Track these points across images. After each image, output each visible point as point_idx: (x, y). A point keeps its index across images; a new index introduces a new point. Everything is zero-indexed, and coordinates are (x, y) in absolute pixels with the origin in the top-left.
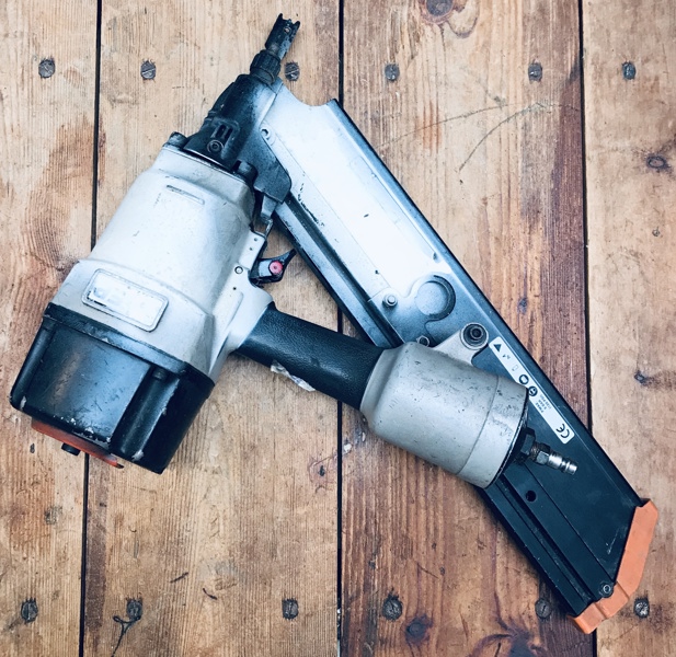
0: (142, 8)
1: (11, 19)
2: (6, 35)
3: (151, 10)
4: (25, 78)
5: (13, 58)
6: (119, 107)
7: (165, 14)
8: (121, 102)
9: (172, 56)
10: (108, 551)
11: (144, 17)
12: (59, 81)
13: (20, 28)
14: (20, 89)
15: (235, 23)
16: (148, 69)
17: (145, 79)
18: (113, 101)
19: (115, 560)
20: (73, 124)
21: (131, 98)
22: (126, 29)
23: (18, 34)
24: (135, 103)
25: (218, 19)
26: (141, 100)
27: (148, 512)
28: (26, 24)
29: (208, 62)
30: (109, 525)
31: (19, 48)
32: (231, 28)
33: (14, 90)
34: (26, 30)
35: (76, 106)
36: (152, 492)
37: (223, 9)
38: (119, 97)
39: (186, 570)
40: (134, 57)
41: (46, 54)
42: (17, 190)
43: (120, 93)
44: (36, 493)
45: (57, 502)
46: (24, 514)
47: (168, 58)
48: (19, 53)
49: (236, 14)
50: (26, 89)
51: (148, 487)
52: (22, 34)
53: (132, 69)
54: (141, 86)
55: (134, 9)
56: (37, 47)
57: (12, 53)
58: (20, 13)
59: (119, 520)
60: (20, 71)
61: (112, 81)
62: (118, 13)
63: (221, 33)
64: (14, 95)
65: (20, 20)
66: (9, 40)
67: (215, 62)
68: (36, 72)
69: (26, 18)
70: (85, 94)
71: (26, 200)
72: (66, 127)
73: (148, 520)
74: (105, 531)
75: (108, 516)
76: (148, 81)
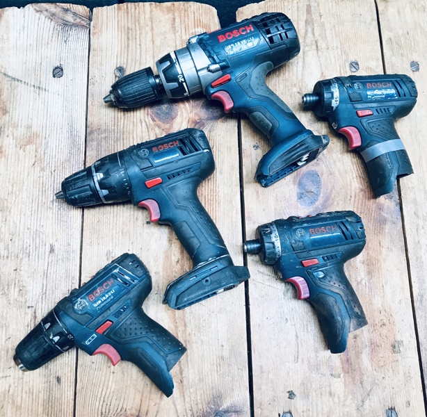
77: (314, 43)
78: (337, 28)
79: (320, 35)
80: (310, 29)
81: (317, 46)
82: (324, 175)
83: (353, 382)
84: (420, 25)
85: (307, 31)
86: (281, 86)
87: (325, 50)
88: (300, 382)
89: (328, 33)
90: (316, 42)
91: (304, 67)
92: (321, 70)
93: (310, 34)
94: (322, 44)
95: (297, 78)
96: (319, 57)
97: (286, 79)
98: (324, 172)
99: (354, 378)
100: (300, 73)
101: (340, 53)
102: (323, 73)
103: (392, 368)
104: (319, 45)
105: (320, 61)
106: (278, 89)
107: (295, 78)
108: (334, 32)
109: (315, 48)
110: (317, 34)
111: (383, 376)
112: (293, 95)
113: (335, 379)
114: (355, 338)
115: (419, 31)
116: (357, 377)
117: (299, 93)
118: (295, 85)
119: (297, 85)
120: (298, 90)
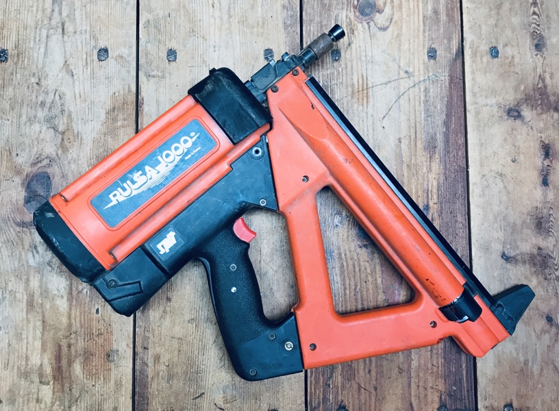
0: (167, 13)
1: (78, 21)
2: (75, 32)
3: (173, 15)
4: (89, 61)
5: (80, 48)
6: (152, 80)
7: (182, 17)
8: (154, 76)
9: (188, 45)
10: (149, 379)
11: (168, 19)
12: (111, 64)
13: (84, 28)
14: (85, 69)
15: (230, 23)
16: (172, 54)
17: (169, 61)
18: (148, 76)
19: (154, 386)
20: (122, 92)
21: (160, 74)
22: (155, 27)
23: (83, 32)
24: (163, 77)
25: (218, 20)
26: (167, 75)
27: (176, 352)
28: (89, 25)
29: (212, 48)
30: (150, 362)
31: (84, 41)
32: (227, 26)
33: (81, 69)
34: (89, 29)
35: (123, 79)
36: (179, 339)
37: (221, 14)
38: (153, 73)
39: (203, 391)
40: (162, 47)
41: (102, 45)
42: (84, 137)
43: (153, 71)
44: (100, 341)
45: (115, 347)
46: (92, 355)
47: (185, 46)
48: (84, 44)
49: (230, 16)
50: (89, 69)
51: (176, 336)
52: (86, 31)
53: (161, 54)
54: (167, 65)
55: (161, 14)
56: (96, 40)
57: (79, 44)
58: (84, 17)
59: (157, 358)
60: (85, 56)
61: (147, 63)
62: (150, 17)
63: (220, 30)
64: (81, 73)
65: (84, 22)
66: (77, 36)
67: (217, 49)
68: (95, 57)
69: (88, 21)
70: (129, 72)
71: (90, 144)
72: (117, 94)
73: (176, 358)
74: (147, 366)
75: (150, 356)
76: (172, 63)
77: (60, 25)
78: (88, 8)
79: (68, 16)
80: (57, 9)
81: (63, 29)
82: (56, 178)
83: (63, 389)
84: (184, 6)
85: (53, 11)
86: (19, 76)
87: (72, 34)
88: (8, 389)
89: (78, 13)
90: (63, 25)
91: (45, 54)
92: (65, 57)
93: (56, 14)
94: (69, 27)
95: (37, 67)
96: (64, 42)
97: (24, 68)
98: (57, 174)
99: (63, 386)
100: (41, 60)
101: (88, 38)
102: (66, 62)
103: (104, 376)
104: (65, 27)
105: (64, 46)
106: (14, 78)
107: (35, 67)
108: (84, 13)
109: (61, 32)
110: (64, 14)
111: (94, 383)
112: (30, 87)
113: (44, 387)
114: (69, 346)
115: (182, 13)
116: (67, 385)
117: (37, 83)
118: (34, 74)
119: (37, 74)
120: (37, 80)
